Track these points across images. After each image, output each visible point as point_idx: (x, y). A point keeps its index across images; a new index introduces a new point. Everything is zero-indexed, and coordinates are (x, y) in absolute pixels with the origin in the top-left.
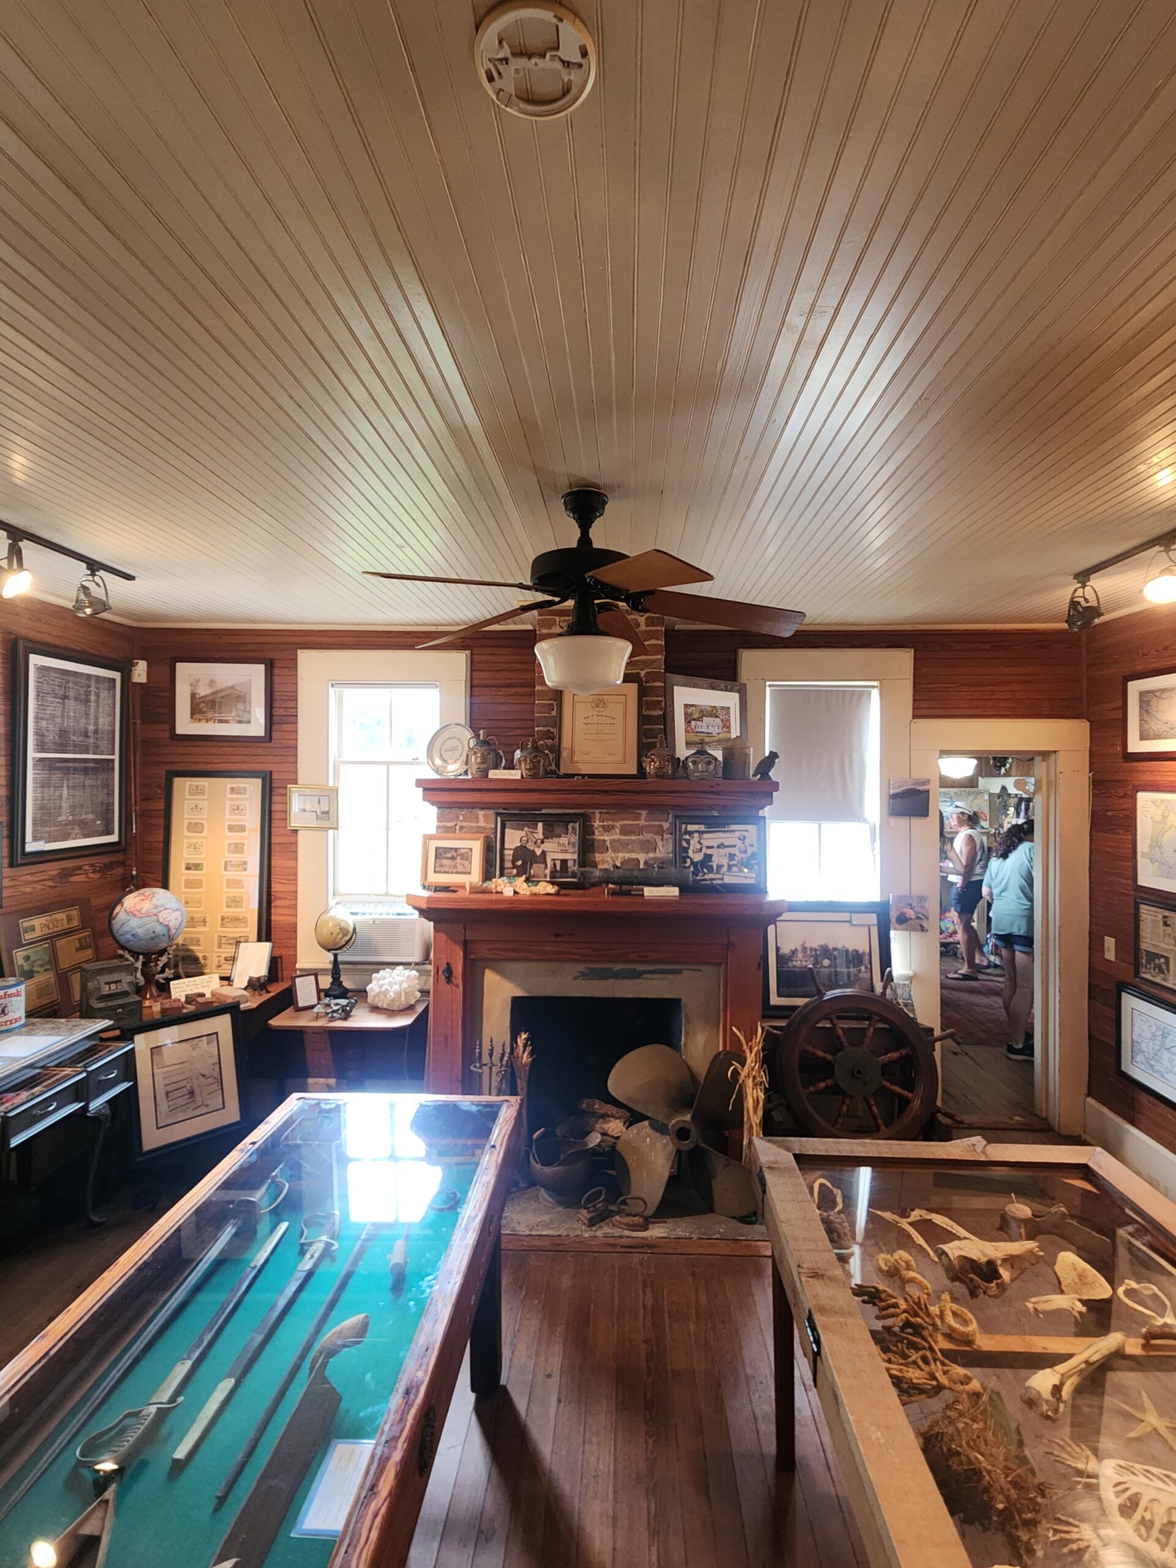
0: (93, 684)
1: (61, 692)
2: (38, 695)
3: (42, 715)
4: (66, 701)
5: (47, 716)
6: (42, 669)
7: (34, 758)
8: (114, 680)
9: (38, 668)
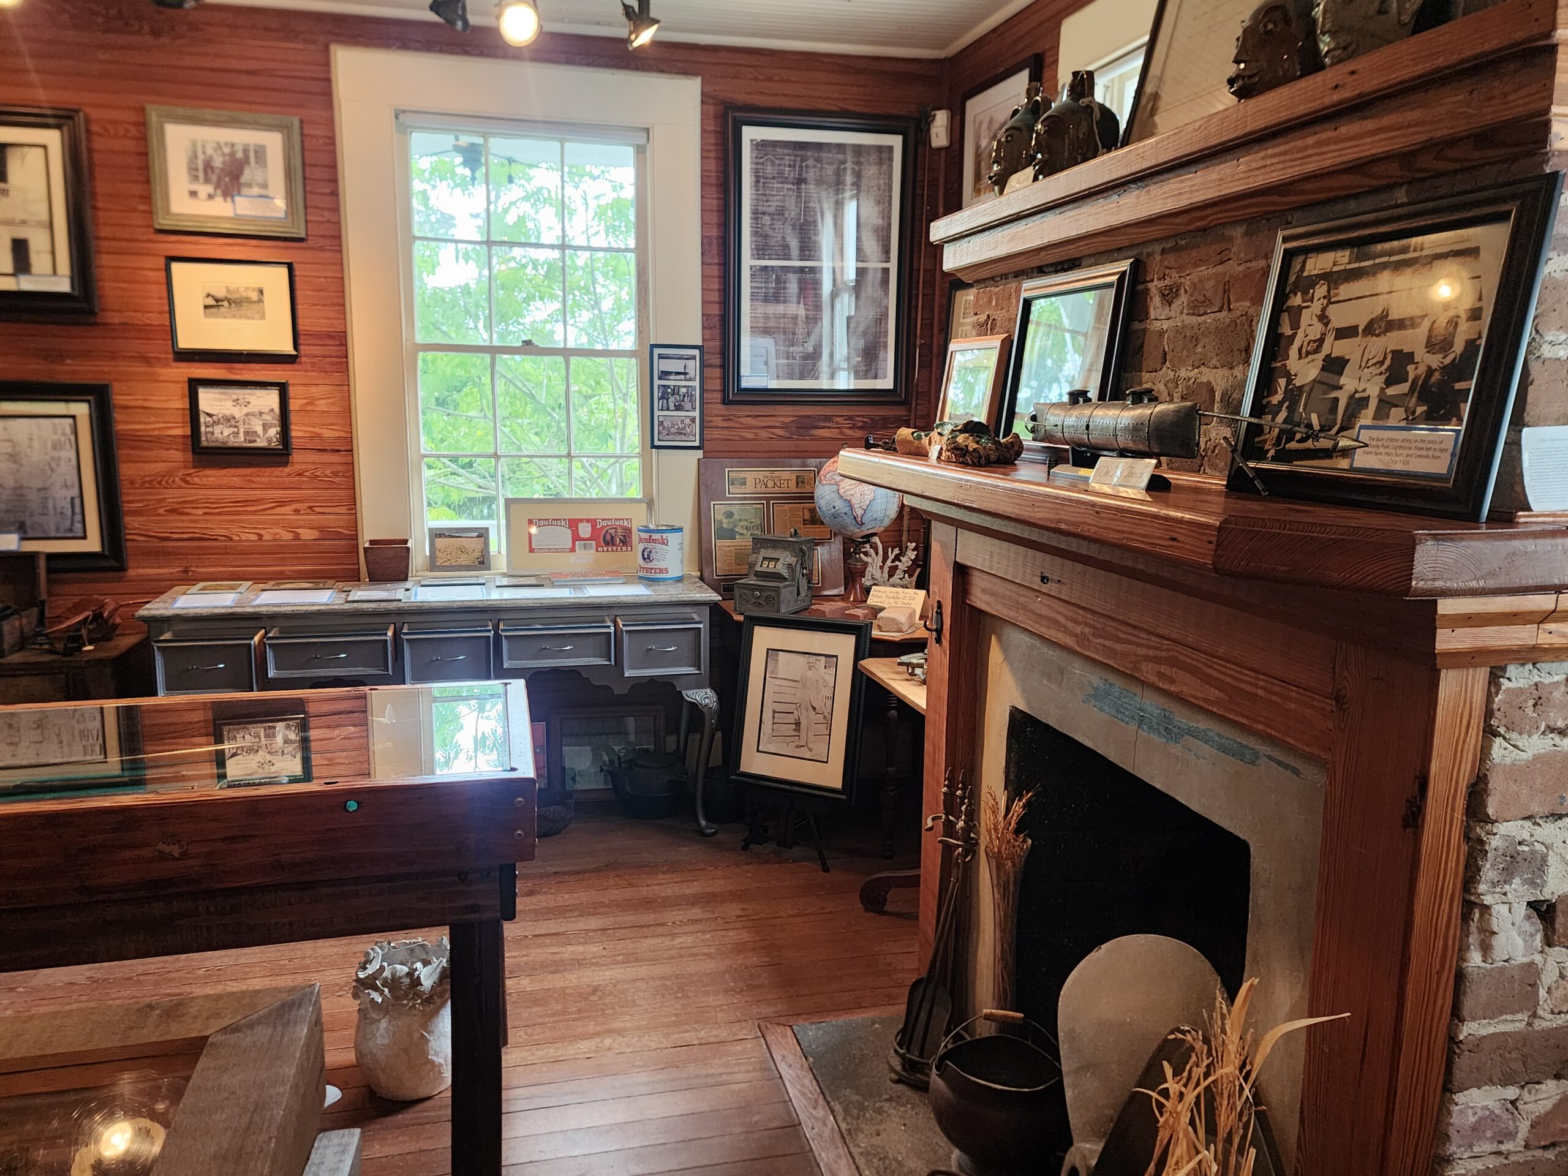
0: (849, 157)
1: (792, 175)
2: (757, 182)
3: (764, 209)
4: (803, 186)
5: (772, 210)
6: (761, 146)
7: (751, 267)
8: (890, 149)
9: (757, 145)
